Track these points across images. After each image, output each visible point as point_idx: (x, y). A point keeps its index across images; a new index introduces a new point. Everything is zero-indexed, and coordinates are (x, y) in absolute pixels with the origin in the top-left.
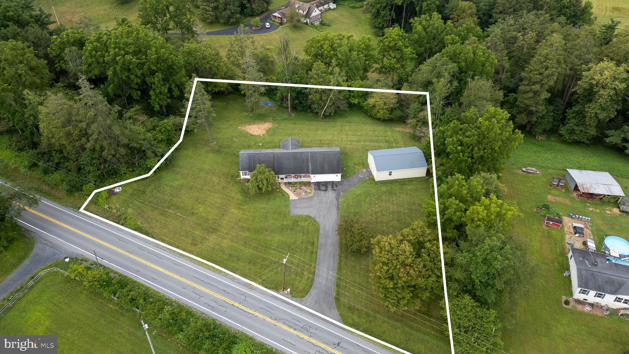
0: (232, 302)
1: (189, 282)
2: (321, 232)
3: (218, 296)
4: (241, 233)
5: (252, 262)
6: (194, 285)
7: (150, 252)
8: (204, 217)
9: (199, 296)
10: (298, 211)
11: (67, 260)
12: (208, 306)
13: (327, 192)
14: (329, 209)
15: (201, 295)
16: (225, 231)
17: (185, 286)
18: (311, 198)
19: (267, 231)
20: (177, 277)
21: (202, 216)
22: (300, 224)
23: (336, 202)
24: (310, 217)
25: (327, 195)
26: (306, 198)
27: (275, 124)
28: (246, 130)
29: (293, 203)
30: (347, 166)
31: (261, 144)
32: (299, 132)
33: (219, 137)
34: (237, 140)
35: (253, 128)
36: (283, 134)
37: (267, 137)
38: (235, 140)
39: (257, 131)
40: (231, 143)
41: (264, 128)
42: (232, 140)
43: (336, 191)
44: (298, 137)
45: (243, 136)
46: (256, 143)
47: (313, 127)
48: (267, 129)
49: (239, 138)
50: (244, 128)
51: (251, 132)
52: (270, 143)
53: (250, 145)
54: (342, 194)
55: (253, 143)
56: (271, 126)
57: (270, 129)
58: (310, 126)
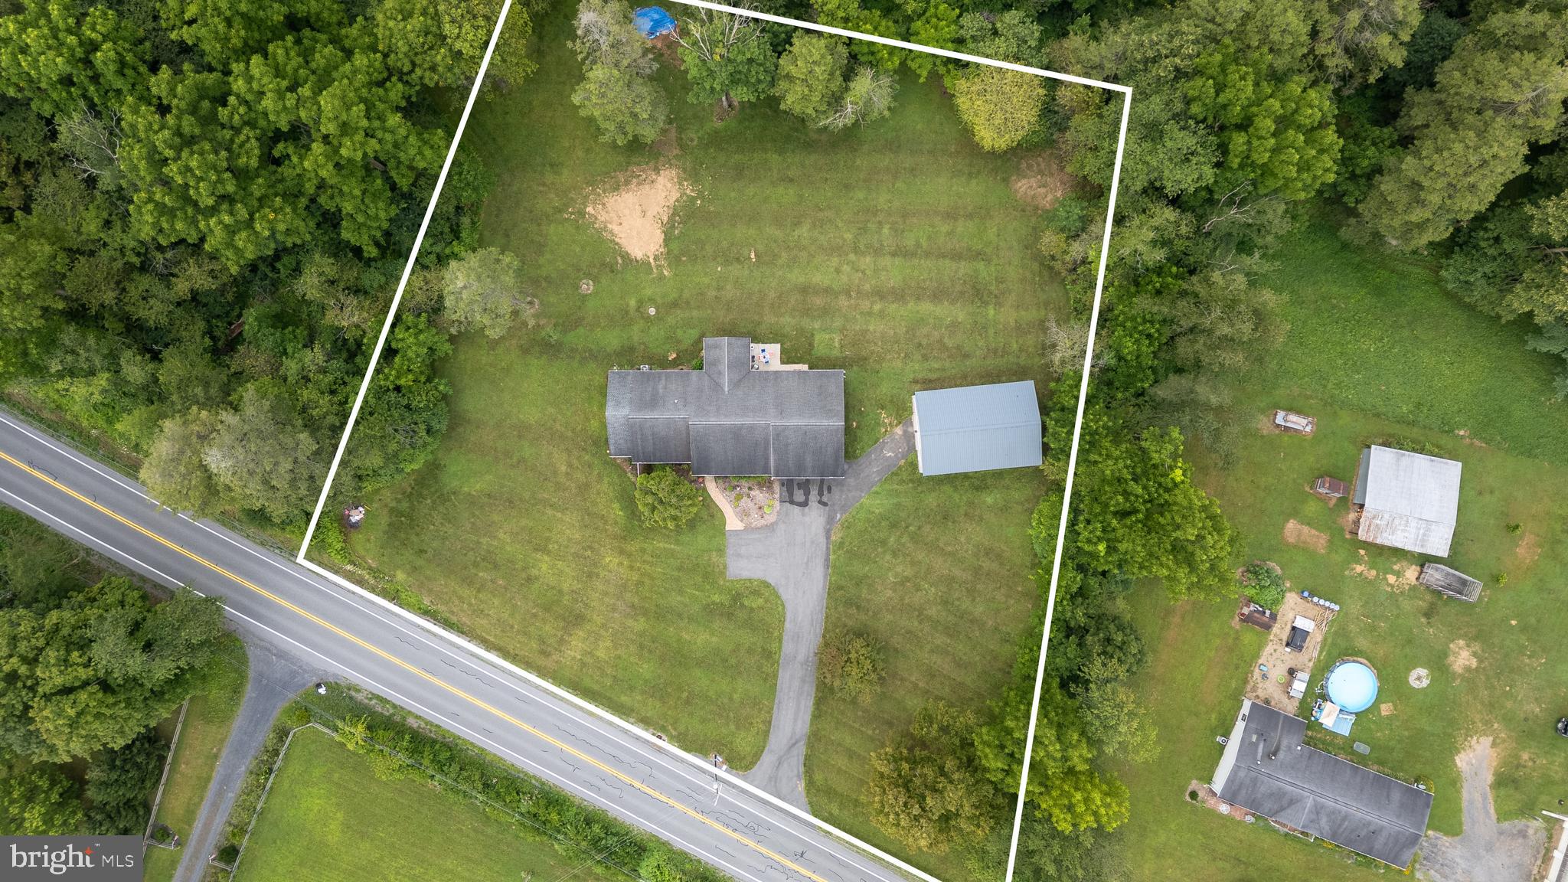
0: (628, 780)
1: (549, 739)
2: (787, 625)
3: (605, 768)
4: (630, 623)
5: (657, 691)
6: (559, 744)
7: (468, 671)
8: (553, 588)
9: (572, 768)
10: (742, 566)
11: (322, 691)
12: (591, 786)
13: (806, 509)
14: (807, 564)
15: (576, 765)
16: (599, 620)
17: (546, 748)
18: (771, 528)
19: (680, 615)
20: (527, 727)
21: (548, 585)
22: (746, 603)
23: (823, 540)
24: (767, 585)
25: (807, 519)
26: (761, 528)
27: (686, 180)
28: (609, 226)
29: (732, 540)
30: (861, 413)
31: (652, 311)
32: (752, 232)
33: (544, 272)
34: (592, 288)
35: (627, 212)
36: (709, 249)
37: (666, 273)
38: (587, 287)
39: (638, 233)
40: (578, 303)
41: (655, 213)
42: (578, 287)
43: (827, 508)
44: (747, 272)
45: (603, 264)
46: (641, 304)
47: (791, 191)
48: (665, 219)
49: (596, 280)
50: (603, 213)
51: (623, 242)
52: (675, 304)
53: (627, 312)
54: (839, 516)
55: (633, 303)
56: (675, 195)
57: (674, 215)
58: (781, 190)
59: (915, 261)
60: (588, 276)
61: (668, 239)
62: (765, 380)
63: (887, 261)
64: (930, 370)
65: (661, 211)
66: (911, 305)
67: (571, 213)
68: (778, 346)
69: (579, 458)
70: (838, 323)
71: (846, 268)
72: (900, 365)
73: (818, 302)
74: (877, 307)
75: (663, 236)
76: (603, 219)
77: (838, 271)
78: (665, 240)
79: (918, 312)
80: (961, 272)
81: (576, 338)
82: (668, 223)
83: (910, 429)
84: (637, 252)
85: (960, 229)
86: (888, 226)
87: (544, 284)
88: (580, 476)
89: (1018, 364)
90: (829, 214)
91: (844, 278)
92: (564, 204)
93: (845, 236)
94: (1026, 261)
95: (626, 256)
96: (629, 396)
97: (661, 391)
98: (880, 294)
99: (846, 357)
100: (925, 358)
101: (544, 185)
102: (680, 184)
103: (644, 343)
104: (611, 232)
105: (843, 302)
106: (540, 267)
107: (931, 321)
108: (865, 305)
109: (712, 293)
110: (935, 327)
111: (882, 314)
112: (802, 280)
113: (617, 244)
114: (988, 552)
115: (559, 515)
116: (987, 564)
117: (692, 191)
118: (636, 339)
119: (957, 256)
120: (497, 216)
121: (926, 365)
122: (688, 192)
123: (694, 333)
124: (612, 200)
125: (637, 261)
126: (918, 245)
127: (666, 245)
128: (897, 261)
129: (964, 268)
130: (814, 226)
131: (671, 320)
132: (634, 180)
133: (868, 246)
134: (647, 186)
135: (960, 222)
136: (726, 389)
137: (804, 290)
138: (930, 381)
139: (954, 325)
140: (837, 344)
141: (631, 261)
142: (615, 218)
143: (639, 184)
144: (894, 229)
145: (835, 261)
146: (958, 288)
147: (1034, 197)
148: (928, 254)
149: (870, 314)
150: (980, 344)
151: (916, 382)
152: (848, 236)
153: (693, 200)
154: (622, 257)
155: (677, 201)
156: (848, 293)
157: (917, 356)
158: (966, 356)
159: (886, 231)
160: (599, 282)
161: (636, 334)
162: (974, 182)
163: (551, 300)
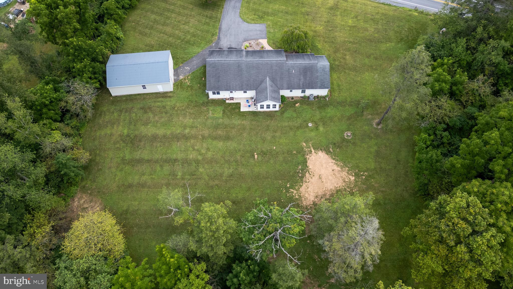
2: (239, 11)
10: (259, 28)
13: (229, 47)
14: (229, 29)
16: (322, 9)
18: (245, 40)
19: (287, 13)
21: (347, 17)
22: (257, 16)
23: (221, 36)
24: (247, 22)
25: (228, 43)
26: (250, 40)
27: (297, 199)
28: (340, 169)
29: (264, 36)
30: (200, 84)
31: (310, 125)
32: (256, 170)
33: (373, 142)
34: (345, 135)
35: (330, 178)
36: (281, 158)
37: (304, 144)
38: (348, 135)
39: (322, 166)
40: (351, 127)
41: (313, 178)
42: (353, 134)
43: (219, 47)
44: (259, 146)
45: (339, 147)
46: (317, 128)
47: (234, 195)
48: (307, 175)
49: (344, 140)
50: (344, 176)
51: (330, 160)
52: (298, 128)
53: (324, 124)
54: (214, 45)
55: (321, 129)
56: (302, 189)
57: (302, 177)
58: (240, 196)
59: (164, 157)
60: (348, 141)
61: (305, 162)
62: (248, 85)
63: (180, 156)
64: (162, 101)
65: (310, 179)
66: (169, 133)
67: (363, 175)
68: (242, 110)
69: (340, 62)
70: (209, 121)
71: (203, 151)
72: (178, 105)
73: (220, 132)
74: (187, 131)
75: (308, 164)
76: (344, 173)
77: (208, 149)
78: (307, 162)
79: (165, 129)
80: (139, 153)
81: (350, 111)
82: (306, 172)
83: (176, 78)
84: (322, 155)
85: (137, 177)
86: (178, 177)
87: (372, 135)
88: (339, 55)
89: (115, 106)
90: (211, 183)
91: (205, 145)
92: (368, 180)
93: (203, 170)
94: (102, 161)
95: (328, 152)
96: (319, 74)
97: (302, 78)
98: (186, 138)
99: (206, 106)
100: (164, 107)
101: (382, 192)
102: (300, 196)
103: (313, 110)
104: (338, 166)
105: (206, 133)
106: (376, 144)
107: (159, 125)
108: (193, 132)
109: (278, 134)
110: (157, 122)
111: (185, 127)
112: (229, 144)
113: (334, 159)
114: (146, 35)
115: (346, 39)
116: (147, 31)
117: (292, 192)
118: (318, 112)
119: (140, 161)
120: (407, 172)
121: (164, 104)
122: (295, 192)
123: (286, 115)
124: (340, 184)
125: (321, 150)
126: (161, 166)
127: (306, 159)
128: (174, 156)
129: (138, 155)
130: (221, 175)
131: (299, 121)
132: (328, 197)
133: (189, 164)
134: (320, 194)
135: (136, 181)
136: (268, 78)
137: (228, 138)
138: (163, 97)
139: (146, 124)
140: (211, 112)
141: (325, 150)
142: (336, 174)
143: (325, 195)
144: (175, 175)
145: (209, 155)
146: (142, 144)
147: (91, 201)
148: (157, 162)
149: (192, 127)
150: (134, 115)
151: (170, 97)
152: (201, 170)
153: (292, 187)
154: (330, 152)
155: (301, 186)
156: (204, 137)
157: (168, 108)
158: (142, 108)
159: (180, 174)
160: (341, 138)
161: (318, 115)
162: (125, 208)
163: (367, 127)
